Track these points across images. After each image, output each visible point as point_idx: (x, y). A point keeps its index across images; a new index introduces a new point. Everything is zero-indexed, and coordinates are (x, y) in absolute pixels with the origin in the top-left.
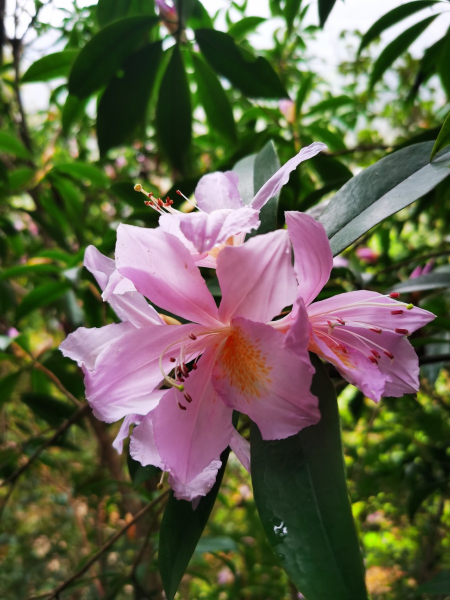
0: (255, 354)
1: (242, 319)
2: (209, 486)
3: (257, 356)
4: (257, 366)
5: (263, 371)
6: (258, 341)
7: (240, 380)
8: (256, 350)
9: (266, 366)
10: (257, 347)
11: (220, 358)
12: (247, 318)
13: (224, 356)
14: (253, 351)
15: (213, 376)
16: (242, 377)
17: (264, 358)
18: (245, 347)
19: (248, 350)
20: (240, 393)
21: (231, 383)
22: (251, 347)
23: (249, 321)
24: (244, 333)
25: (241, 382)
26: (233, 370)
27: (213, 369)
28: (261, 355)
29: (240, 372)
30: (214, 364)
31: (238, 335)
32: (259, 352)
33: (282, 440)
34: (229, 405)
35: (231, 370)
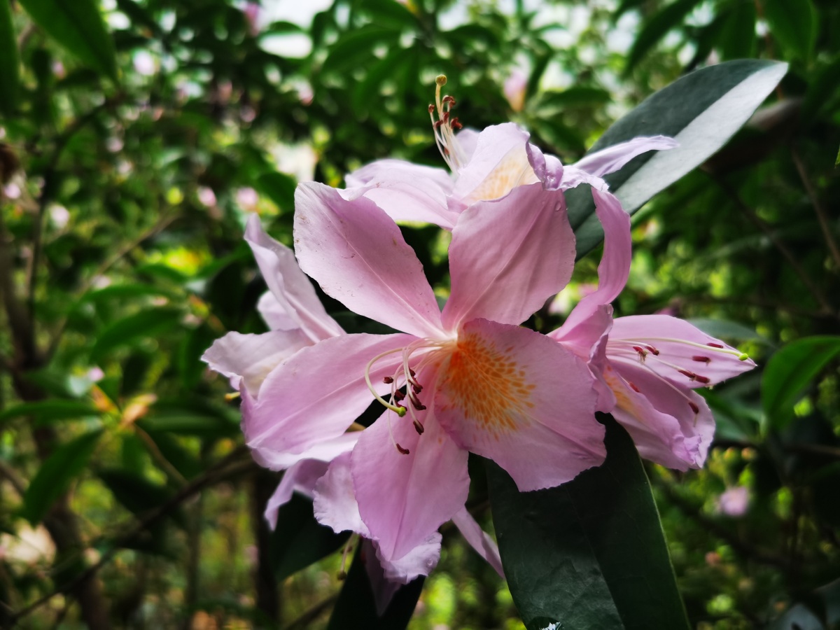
0: (506, 368)
1: (484, 320)
2: (430, 564)
3: (510, 371)
4: (510, 385)
5: (521, 391)
6: (509, 350)
7: (482, 408)
8: (507, 363)
9: (525, 384)
10: (509, 358)
11: (444, 382)
12: (491, 319)
13: (450, 379)
14: (502, 365)
15: (436, 406)
16: (484, 403)
17: (522, 374)
18: (488, 360)
19: (493, 365)
20: (483, 427)
21: (466, 414)
22: (498, 360)
23: (494, 323)
24: (484, 341)
25: (483, 411)
26: (468, 397)
27: (436, 398)
28: (517, 369)
29: (479, 397)
30: (435, 391)
31: (475, 345)
32: (513, 364)
33: (552, 488)
34: (463, 447)
35: (465, 396)
